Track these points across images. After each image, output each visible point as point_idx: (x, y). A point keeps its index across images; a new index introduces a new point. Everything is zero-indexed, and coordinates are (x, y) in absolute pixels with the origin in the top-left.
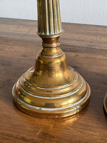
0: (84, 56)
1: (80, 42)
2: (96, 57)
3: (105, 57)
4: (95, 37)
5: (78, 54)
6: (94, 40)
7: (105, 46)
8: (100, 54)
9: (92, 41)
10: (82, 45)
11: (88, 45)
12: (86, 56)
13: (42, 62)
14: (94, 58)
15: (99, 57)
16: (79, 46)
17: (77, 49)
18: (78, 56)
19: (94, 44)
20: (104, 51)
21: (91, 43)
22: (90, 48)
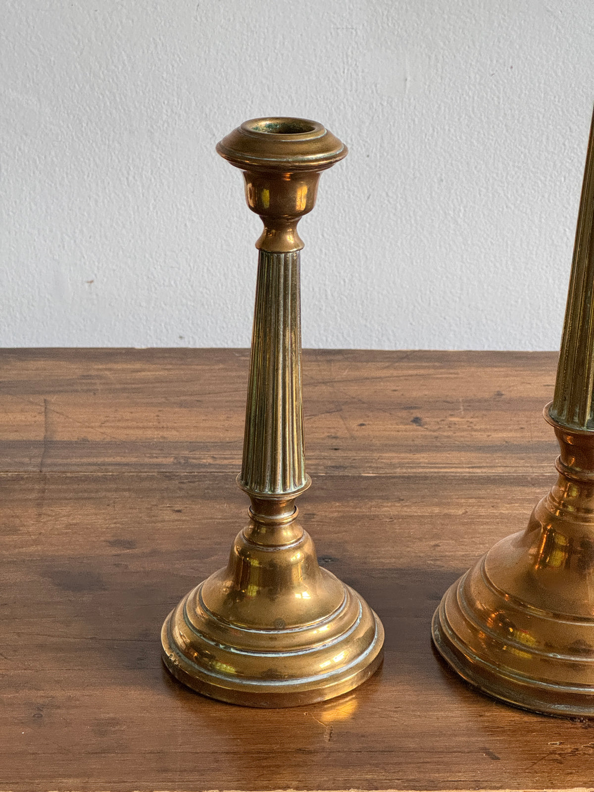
0: (336, 514)
2: (375, 511)
3: (405, 509)
4: (342, 422)
5: (309, 507)
6: (339, 434)
7: (394, 461)
8: (386, 498)
9: (335, 442)
11: (329, 463)
12: (341, 514)
13: (255, 563)
14: (372, 518)
15: (388, 509)
18: (317, 518)
19: (350, 454)
20: (394, 484)
21: (338, 454)
22: (343, 478)
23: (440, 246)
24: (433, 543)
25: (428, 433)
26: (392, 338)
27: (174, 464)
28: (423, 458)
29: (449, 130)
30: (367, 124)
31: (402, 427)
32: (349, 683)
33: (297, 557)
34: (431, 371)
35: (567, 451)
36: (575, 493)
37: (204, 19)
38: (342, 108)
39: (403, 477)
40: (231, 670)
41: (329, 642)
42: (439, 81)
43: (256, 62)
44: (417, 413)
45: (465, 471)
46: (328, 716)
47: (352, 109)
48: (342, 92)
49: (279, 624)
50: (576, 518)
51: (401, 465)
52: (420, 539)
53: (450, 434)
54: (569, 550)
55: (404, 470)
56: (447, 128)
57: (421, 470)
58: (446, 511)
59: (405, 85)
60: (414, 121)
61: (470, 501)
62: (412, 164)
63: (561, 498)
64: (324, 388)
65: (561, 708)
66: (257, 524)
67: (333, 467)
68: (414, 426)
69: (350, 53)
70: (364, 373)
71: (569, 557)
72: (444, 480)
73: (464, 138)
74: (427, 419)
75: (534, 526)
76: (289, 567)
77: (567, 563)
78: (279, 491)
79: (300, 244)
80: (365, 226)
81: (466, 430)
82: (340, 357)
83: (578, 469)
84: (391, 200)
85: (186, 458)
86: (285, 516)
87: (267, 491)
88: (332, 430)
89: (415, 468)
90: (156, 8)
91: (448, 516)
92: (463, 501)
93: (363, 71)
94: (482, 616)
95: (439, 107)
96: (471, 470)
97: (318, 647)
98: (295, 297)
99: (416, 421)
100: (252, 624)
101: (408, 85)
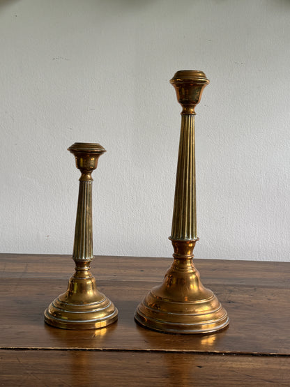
0: (111, 289)
22: (116, 281)
31: (137, 272)
32: (104, 324)
33: (89, 282)
36: (179, 262)
39: (135, 282)
40: (66, 318)
41: (98, 310)
44: (142, 269)
49: (81, 303)
50: (179, 271)
53: (152, 274)
57: (141, 280)
64: (115, 263)
65: (172, 330)
66: (77, 270)
67: (113, 279)
69: (127, 168)
74: (145, 271)
76: (87, 285)
78: (84, 258)
79: (92, 179)
83: (179, 255)
84: (140, 213)
86: (86, 268)
87: (80, 258)
88: (116, 272)
97: (94, 310)
98: (90, 195)
99: (142, 271)
100: (74, 302)
101: (144, 177)
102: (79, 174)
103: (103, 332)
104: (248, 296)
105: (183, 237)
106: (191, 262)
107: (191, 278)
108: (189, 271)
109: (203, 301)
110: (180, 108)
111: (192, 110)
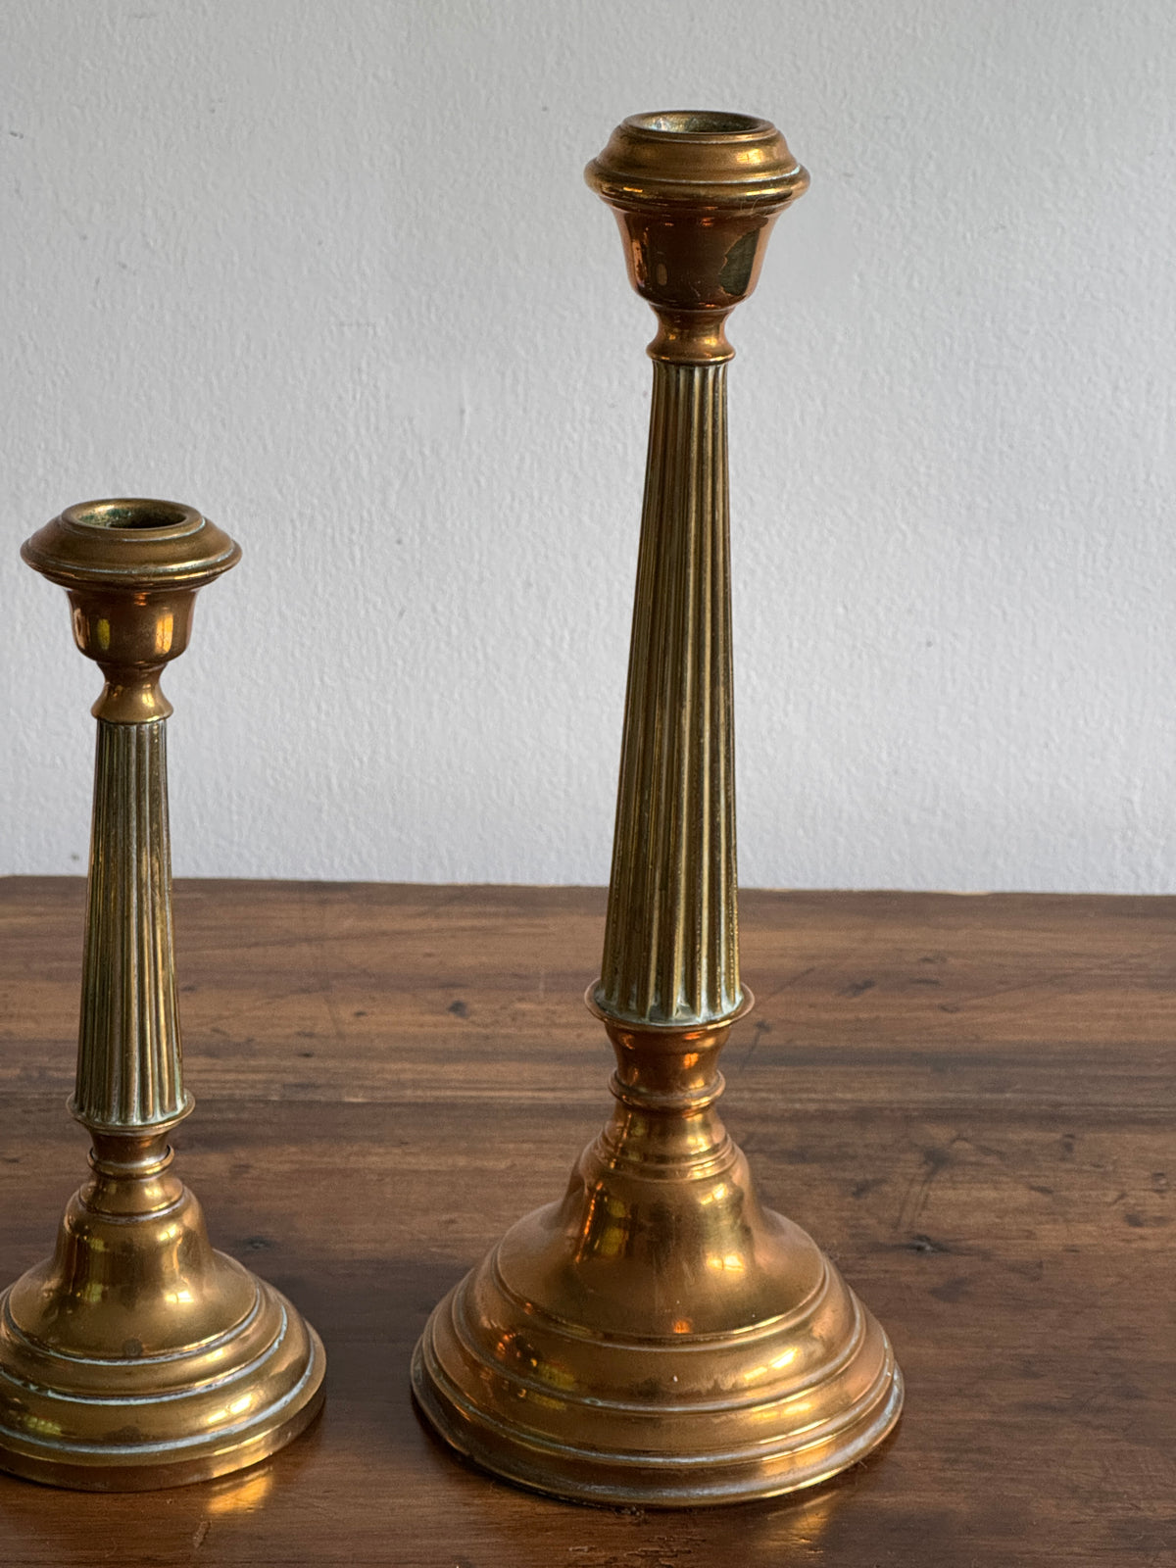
0: (286, 1167)
1: (233, 1063)
2: (355, 1162)
3: (410, 1159)
4: (325, 1008)
5: (242, 1154)
6: (317, 1030)
7: (403, 1077)
8: (379, 1140)
9: (306, 1043)
10: (253, 1085)
11: (290, 1079)
12: (295, 1167)
13: (98, 1245)
14: (348, 1174)
15: (379, 1159)
16: (231, 1100)
17: (230, 1121)
18: (254, 1173)
19: (331, 1064)
21: (311, 1063)
22: (310, 1104)
23: (530, 701)
24: (445, 1217)
25: (471, 1029)
26: (446, 862)
27: (20, 1079)
28: (454, 1071)
29: (541, 499)
30: (397, 486)
31: (429, 1018)
32: (257, 1448)
33: (170, 1233)
34: (500, 922)
35: (626, 1058)
36: (640, 1131)
37: (108, 305)
38: (352, 457)
39: (416, 1104)
40: (52, 1428)
41: (222, 1379)
42: (521, 412)
43: (201, 380)
44: (460, 995)
45: (526, 1096)
46: (222, 1504)
47: (370, 461)
48: (351, 430)
49: (131, 1350)
50: (643, 1172)
51: (415, 1084)
52: (426, 1211)
53: (512, 1031)
54: (631, 1226)
55: (419, 1093)
56: (536, 494)
57: (449, 1093)
58: (478, 1163)
59: (462, 422)
60: (478, 482)
61: (526, 1146)
62: (477, 557)
63: (619, 1139)
64: (305, 949)
66: (102, 1179)
67: (296, 1086)
68: (452, 1017)
69: (364, 365)
70: (385, 924)
71: (631, 1237)
72: (484, 1112)
73: (566, 512)
74: (476, 1006)
75: (576, 1183)
76: (156, 1251)
77: (629, 1248)
78: (136, 1120)
79: (165, 708)
80: (396, 664)
81: (541, 1026)
82: (341, 895)
83: (643, 1090)
84: (442, 620)
85: (42, 1070)
86: (151, 1164)
87: (115, 1121)
88: (309, 1023)
89: (439, 1088)
90: (23, 285)
91: (481, 1172)
92: (511, 1146)
93: (388, 397)
94: (489, 1339)
95: (522, 459)
96: (536, 1094)
97: (200, 1387)
98: (158, 795)
99: (457, 1008)
100: (95, 1349)
101: (467, 418)
102: (92, 680)
103: (255, 1490)
104: (1022, 1196)
105: (665, 1005)
106: (706, 1126)
107: (705, 1201)
108: (697, 1175)
109: (770, 1326)
110: (645, 322)
111: (710, 342)
